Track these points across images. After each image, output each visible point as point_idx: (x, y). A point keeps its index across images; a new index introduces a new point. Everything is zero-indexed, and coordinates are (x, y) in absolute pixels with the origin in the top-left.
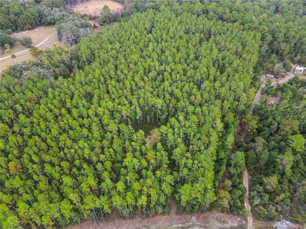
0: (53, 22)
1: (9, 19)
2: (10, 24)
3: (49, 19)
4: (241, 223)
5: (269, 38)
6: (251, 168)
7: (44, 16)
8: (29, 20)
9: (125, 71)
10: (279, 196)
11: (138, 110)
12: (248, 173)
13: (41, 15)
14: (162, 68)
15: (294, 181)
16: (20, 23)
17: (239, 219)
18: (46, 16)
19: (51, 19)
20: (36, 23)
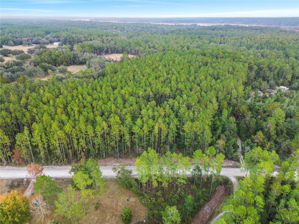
0: (84, 61)
1: (51, 58)
2: (51, 61)
3: (81, 59)
4: (235, 164)
5: (256, 67)
6: (243, 136)
7: (77, 58)
8: (66, 59)
9: (141, 77)
10: (266, 147)
11: (151, 94)
12: (241, 140)
13: (75, 57)
14: (169, 76)
15: (279, 141)
16: (59, 61)
17: (233, 162)
18: (79, 58)
19: (83, 59)
20: (71, 62)
